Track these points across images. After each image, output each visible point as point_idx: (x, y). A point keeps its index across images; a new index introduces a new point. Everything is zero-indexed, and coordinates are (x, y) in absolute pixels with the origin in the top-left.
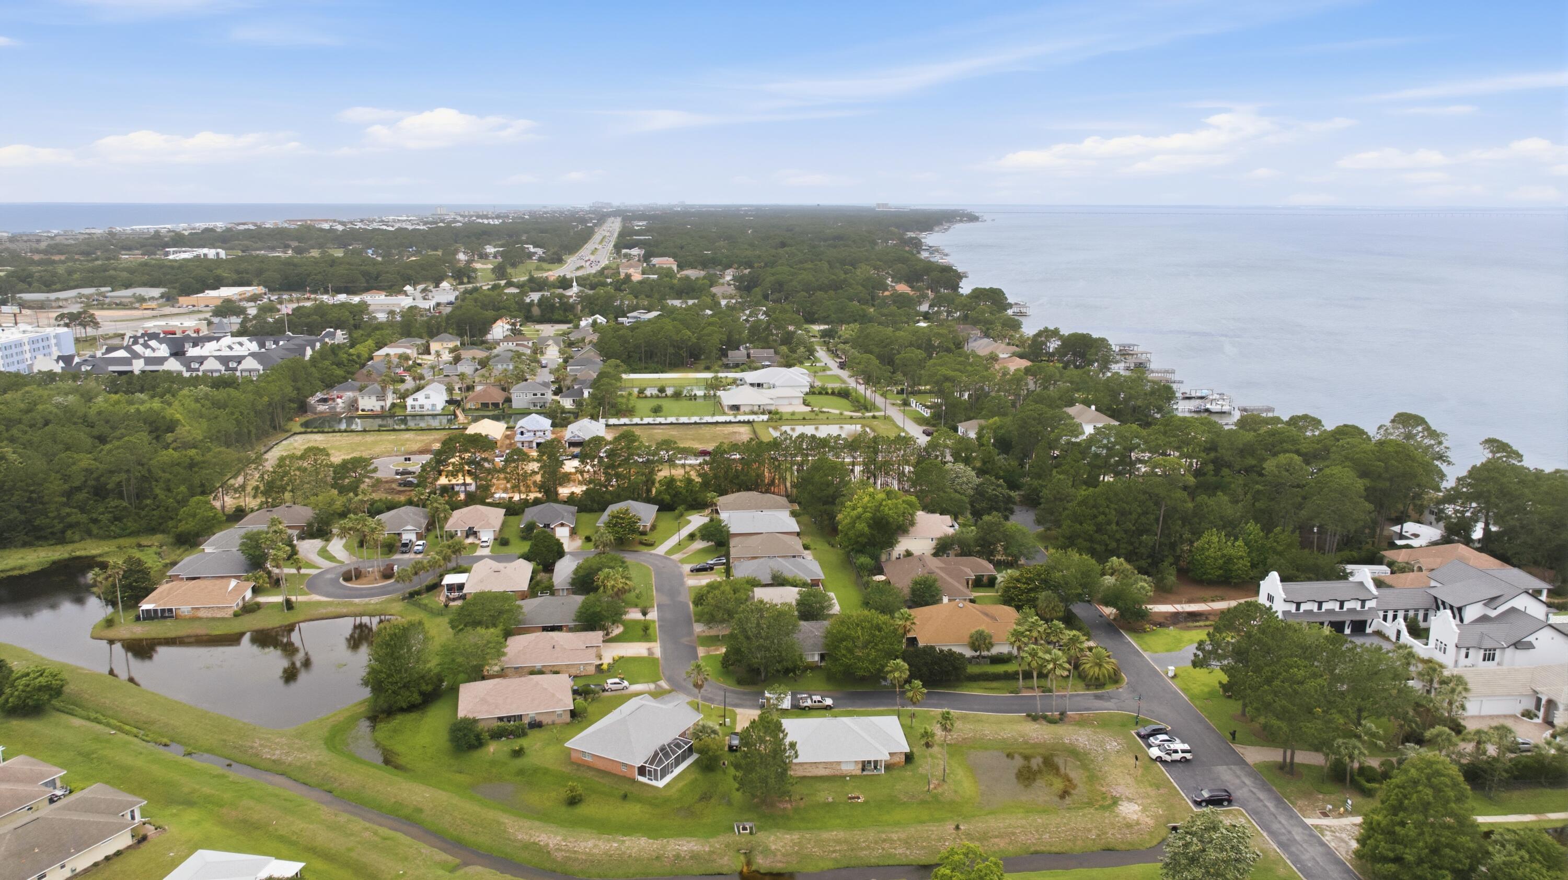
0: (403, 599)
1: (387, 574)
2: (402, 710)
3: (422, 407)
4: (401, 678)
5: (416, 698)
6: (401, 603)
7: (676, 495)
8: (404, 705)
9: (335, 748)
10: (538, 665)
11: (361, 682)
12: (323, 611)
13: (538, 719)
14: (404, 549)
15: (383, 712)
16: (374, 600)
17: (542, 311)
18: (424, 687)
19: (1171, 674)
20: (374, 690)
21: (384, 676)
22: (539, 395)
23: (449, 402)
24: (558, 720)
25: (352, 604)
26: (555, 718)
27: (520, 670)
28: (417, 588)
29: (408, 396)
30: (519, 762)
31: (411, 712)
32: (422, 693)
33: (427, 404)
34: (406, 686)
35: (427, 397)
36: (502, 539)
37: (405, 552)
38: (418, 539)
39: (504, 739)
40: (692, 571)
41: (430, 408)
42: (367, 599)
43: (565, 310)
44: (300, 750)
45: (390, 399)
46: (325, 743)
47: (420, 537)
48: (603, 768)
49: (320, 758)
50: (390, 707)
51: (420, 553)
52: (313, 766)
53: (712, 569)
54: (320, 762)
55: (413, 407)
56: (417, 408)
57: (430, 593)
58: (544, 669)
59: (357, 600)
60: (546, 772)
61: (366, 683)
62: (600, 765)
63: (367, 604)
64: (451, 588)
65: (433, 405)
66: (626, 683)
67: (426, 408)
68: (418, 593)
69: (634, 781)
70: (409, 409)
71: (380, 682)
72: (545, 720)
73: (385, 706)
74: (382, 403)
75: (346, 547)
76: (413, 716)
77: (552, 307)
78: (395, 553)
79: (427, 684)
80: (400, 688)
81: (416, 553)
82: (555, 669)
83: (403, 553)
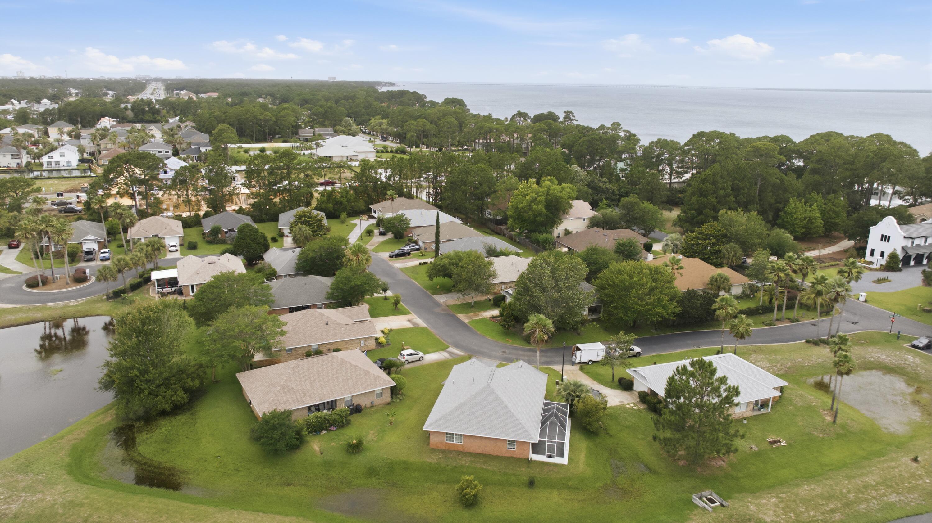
0: (109, 298)
1: (80, 278)
2: (164, 414)
3: (58, 163)
4: (161, 373)
5: (181, 396)
6: (106, 303)
7: (338, 203)
8: (167, 407)
9: (87, 477)
10: (314, 344)
11: (98, 385)
12: (12, 318)
13: (356, 402)
14: (89, 257)
15: (138, 419)
16: (72, 303)
17: (135, 114)
18: (190, 383)
19: (862, 299)
20: (121, 393)
21: (136, 372)
22: (164, 153)
23: (82, 161)
24: (378, 401)
25: (45, 308)
26: (373, 398)
27: (294, 352)
28: (121, 287)
29: (42, 155)
30: (360, 460)
31: (176, 414)
32: (186, 390)
33: (63, 162)
34: (166, 383)
35: (62, 155)
36: (190, 243)
37: (91, 260)
38: (100, 248)
39: (324, 432)
40: (391, 257)
41: (65, 164)
42: (64, 303)
43: (153, 113)
44: (30, 489)
45: (25, 159)
46: (70, 472)
47: (102, 245)
48: (479, 451)
49: (70, 496)
50: (147, 412)
51: (107, 259)
52: (61, 511)
53: (409, 254)
54: (71, 502)
55: (49, 163)
56: (53, 165)
57: (136, 292)
58: (321, 349)
59: (52, 304)
60: (406, 466)
61: (107, 385)
62: (475, 447)
63: (64, 307)
64: (162, 283)
65: (69, 162)
66: (421, 354)
67: (61, 164)
68: (123, 291)
69: (529, 462)
70: (45, 165)
71: (131, 382)
72: (364, 402)
73: (141, 411)
74: (18, 161)
75: (19, 259)
76: (181, 419)
77: (143, 112)
78: (79, 261)
79: (193, 379)
80: (159, 386)
81: (102, 260)
82: (335, 347)
83: (88, 261)
